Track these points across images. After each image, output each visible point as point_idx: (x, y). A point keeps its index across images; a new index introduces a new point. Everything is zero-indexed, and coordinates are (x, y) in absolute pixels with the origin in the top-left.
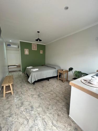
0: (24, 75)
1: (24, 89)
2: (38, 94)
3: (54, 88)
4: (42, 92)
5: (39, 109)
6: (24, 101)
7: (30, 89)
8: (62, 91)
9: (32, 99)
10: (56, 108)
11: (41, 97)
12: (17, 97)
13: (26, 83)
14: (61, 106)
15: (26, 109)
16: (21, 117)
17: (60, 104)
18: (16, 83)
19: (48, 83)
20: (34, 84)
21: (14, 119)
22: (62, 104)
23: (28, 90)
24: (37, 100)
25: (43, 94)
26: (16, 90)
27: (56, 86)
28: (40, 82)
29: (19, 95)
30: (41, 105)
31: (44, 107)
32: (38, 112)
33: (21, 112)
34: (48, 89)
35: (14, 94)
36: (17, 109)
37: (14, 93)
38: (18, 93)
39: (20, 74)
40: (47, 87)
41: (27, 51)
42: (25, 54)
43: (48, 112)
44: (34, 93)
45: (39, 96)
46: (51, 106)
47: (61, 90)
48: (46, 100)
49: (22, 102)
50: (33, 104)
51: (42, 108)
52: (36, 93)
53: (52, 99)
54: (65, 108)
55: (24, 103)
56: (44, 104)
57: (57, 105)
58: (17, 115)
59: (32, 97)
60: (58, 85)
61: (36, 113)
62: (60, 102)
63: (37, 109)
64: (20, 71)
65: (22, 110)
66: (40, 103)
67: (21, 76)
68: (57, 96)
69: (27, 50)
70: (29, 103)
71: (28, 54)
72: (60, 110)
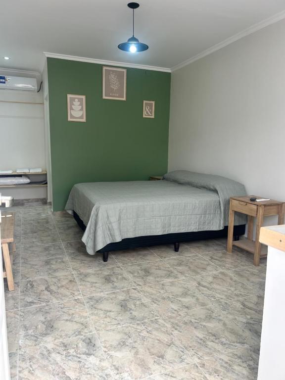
0: (63, 219)
1: (60, 274)
2: (121, 297)
3: (199, 284)
4: (141, 295)
5: (118, 354)
6: (58, 318)
7: (86, 276)
8: (241, 299)
9: (92, 314)
10: (196, 360)
11: (134, 313)
12: (29, 300)
13: (70, 254)
14: (226, 359)
15: (65, 346)
16: (44, 368)
17: (219, 347)
18: (26, 249)
19: (176, 262)
20: (105, 260)
21: (18, 369)
22: (230, 351)
23: (77, 280)
24: (115, 322)
25: (146, 300)
26: (24, 276)
27: (215, 277)
28: (134, 254)
29: (39, 295)
30: (130, 341)
31: (141, 350)
32: (115, 363)
33: (45, 353)
34: (172, 284)
35: (20, 290)
36: (29, 343)
37: (18, 286)
38: (32, 286)
39: (43, 216)
40: (169, 276)
41: (77, 103)
42: (69, 119)
43: (157, 367)
44: (102, 294)
45: (124, 306)
46: (174, 348)
47: (237, 295)
48: (157, 326)
49: (51, 320)
50: (94, 332)
51: (133, 351)
52: (114, 296)
53: (183, 326)
54: (245, 365)
55: (55, 326)
56: (143, 338)
57: (208, 350)
58: (30, 359)
59: (92, 307)
60: (222, 273)
61: (105, 364)
62: (223, 340)
63: (112, 353)
64: (44, 202)
65: (50, 346)
66: (125, 334)
67: (47, 222)
68: (209, 318)
69: (80, 100)
70: (76, 327)
71: (84, 120)
72: (216, 371)
